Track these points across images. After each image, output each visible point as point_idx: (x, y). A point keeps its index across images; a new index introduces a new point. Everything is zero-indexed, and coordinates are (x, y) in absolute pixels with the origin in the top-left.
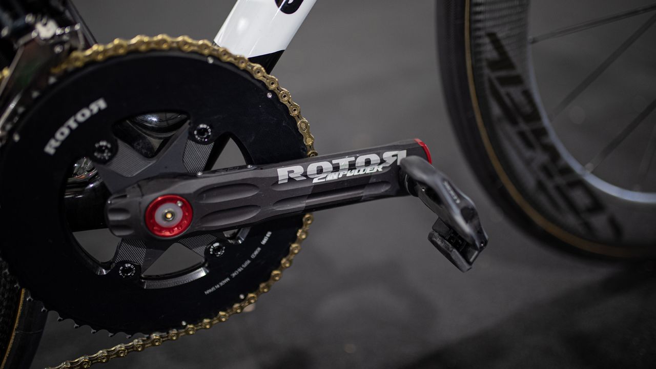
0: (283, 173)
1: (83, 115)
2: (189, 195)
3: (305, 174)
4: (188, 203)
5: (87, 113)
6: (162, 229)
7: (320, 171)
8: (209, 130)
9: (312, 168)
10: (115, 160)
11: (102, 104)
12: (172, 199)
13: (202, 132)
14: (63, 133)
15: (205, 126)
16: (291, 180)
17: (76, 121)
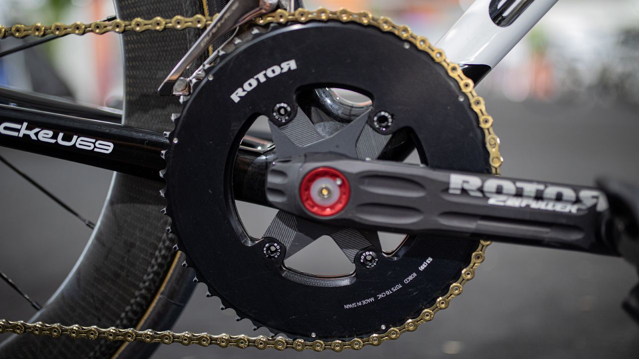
0: (456, 180)
1: (273, 71)
2: (351, 174)
3: (481, 190)
4: (348, 183)
5: (277, 70)
6: (315, 205)
7: (499, 191)
8: (390, 120)
9: (491, 184)
10: (290, 125)
11: (292, 64)
12: (332, 174)
13: (383, 119)
14: (251, 84)
15: (387, 114)
16: (464, 191)
17: (265, 75)
